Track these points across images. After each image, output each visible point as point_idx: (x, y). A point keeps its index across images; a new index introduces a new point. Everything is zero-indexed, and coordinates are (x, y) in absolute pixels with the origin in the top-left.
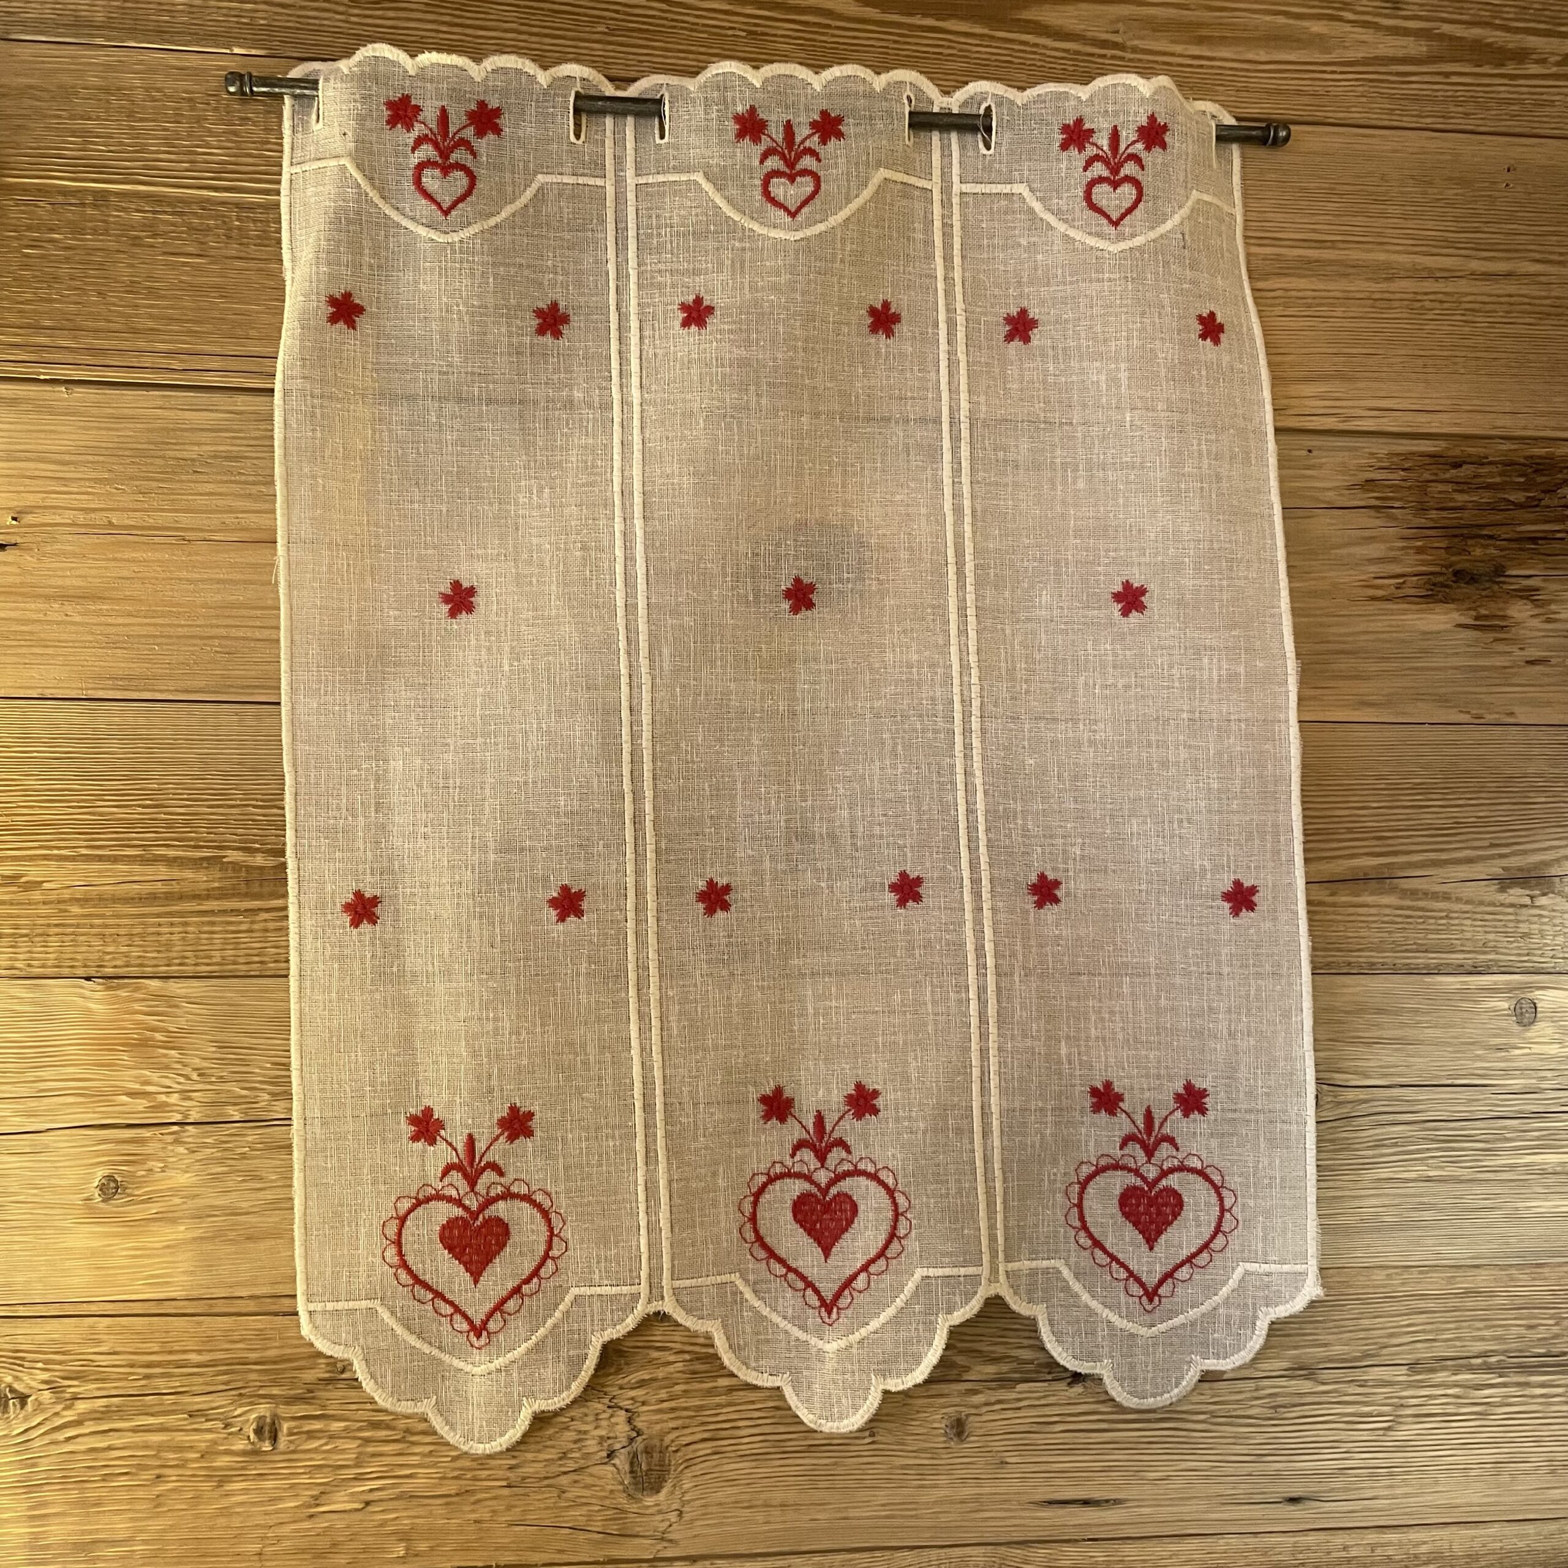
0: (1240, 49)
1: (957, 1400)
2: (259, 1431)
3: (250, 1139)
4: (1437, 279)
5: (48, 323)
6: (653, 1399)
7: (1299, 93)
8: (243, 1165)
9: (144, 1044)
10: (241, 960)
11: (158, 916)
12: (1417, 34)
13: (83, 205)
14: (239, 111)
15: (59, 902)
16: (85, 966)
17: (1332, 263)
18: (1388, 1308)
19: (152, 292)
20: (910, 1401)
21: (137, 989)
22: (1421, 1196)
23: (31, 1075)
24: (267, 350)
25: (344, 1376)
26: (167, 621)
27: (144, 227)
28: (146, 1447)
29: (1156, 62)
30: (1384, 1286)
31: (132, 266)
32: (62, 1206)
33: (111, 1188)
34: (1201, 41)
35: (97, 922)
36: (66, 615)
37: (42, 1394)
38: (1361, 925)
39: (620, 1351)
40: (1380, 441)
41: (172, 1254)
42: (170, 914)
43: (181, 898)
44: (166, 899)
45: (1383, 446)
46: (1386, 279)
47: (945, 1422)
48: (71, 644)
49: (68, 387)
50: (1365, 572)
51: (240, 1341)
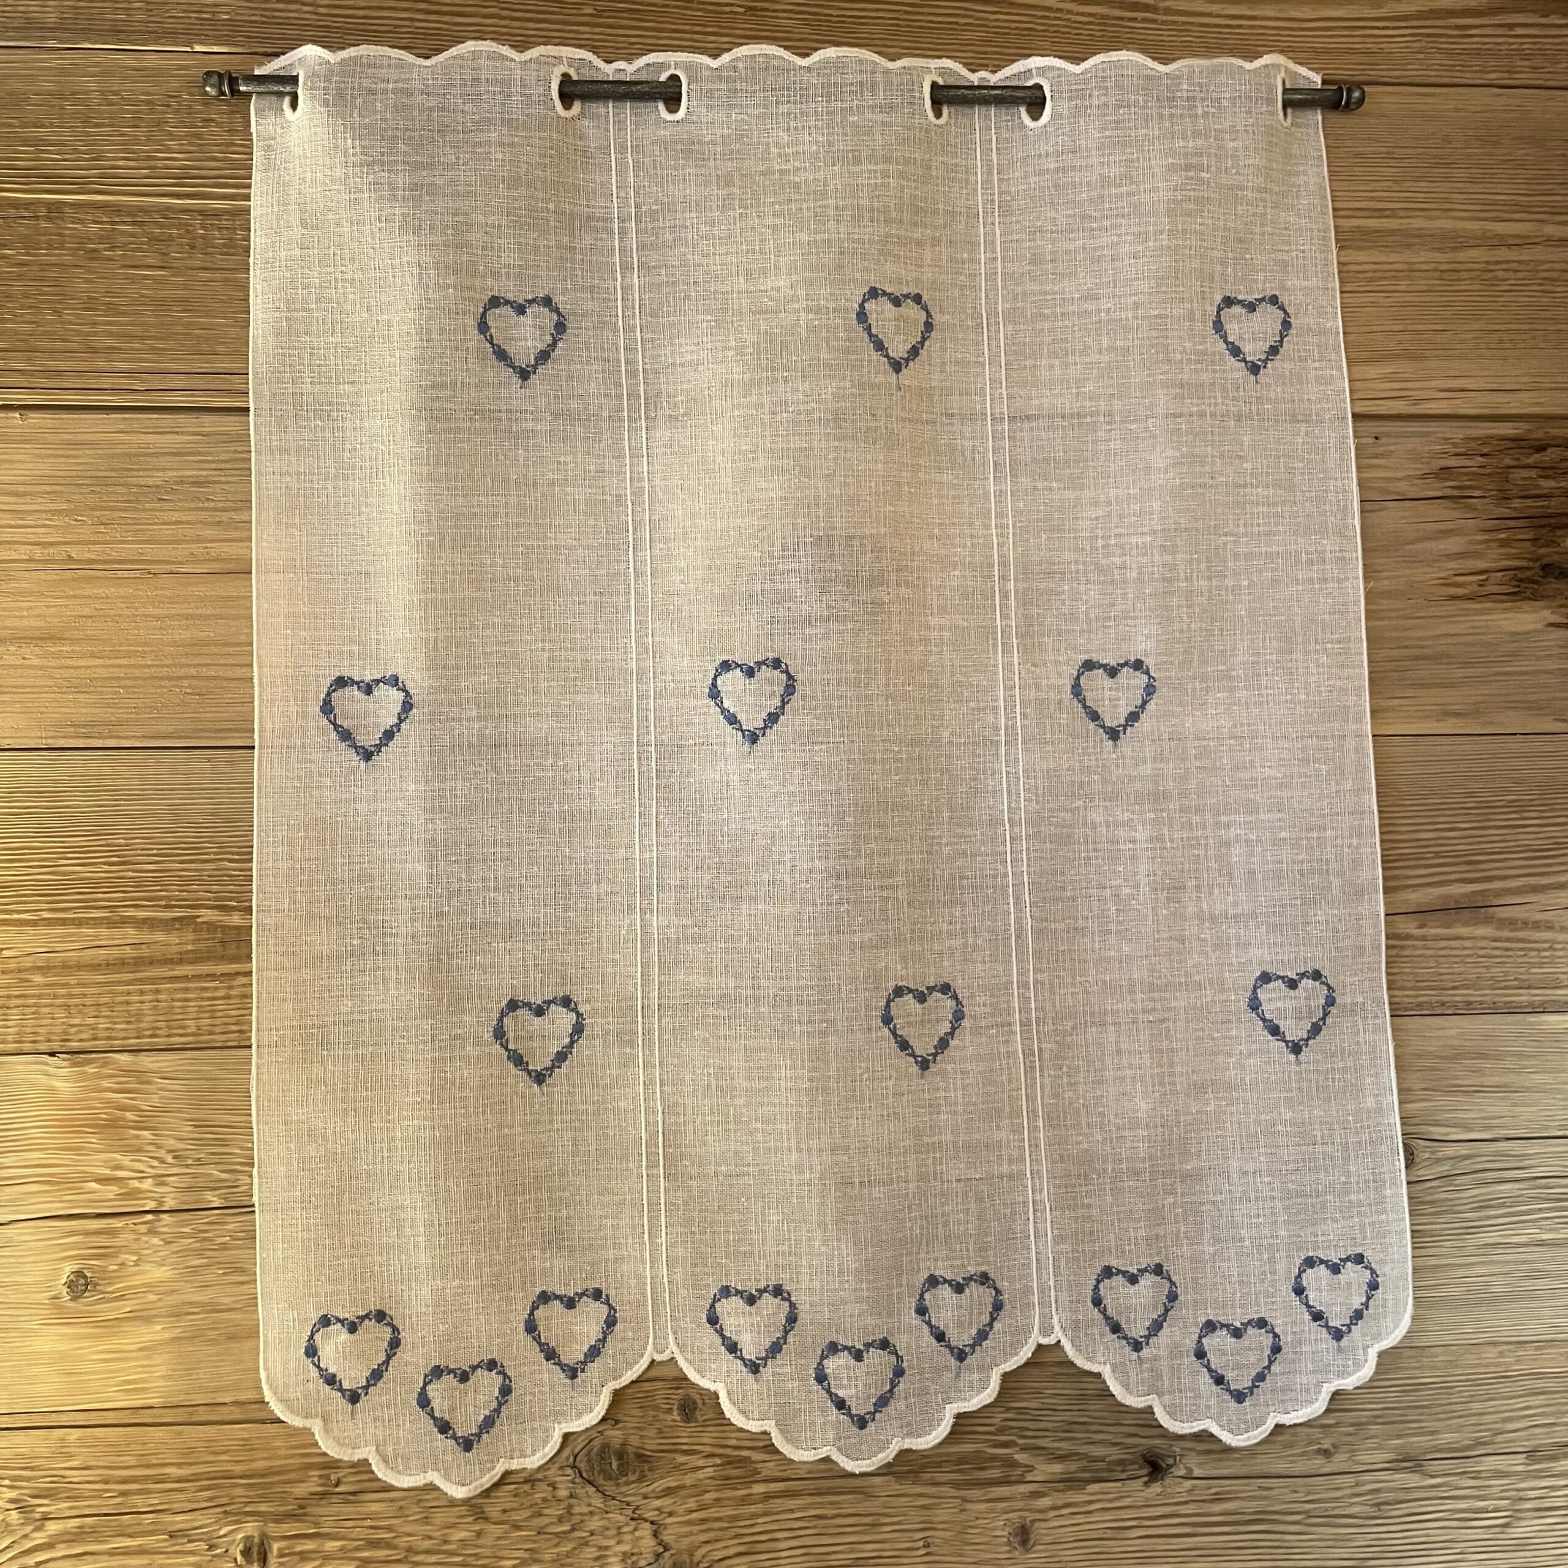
1: (1020, 1504)
2: (246, 1553)
3: (230, 1227)
4: (1509, 246)
7: (1350, 52)
8: (223, 1256)
9: (113, 1124)
10: (217, 1030)
11: (128, 983)
13: (37, 217)
14: (201, 112)
15: (20, 971)
16: (49, 1041)
17: (1392, 232)
18: (1501, 1388)
19: (112, 309)
20: (968, 1506)
21: (105, 1064)
22: (1536, 1262)
24: (235, 367)
25: (338, 1490)
26: (133, 662)
27: (101, 239)
29: (1192, 24)
30: (1500, 1365)
31: (88, 281)
32: (28, 1306)
33: (80, 1284)
35: (62, 991)
36: (24, 659)
37: (9, 1515)
38: (1455, 959)
39: (642, 1455)
40: (1454, 424)
41: (147, 1357)
42: (140, 981)
43: (151, 963)
44: (135, 964)
45: (1458, 431)
46: (1454, 249)
47: (1008, 1529)
48: (29, 690)
49: (23, 412)
50: (1444, 569)
51: (225, 1452)
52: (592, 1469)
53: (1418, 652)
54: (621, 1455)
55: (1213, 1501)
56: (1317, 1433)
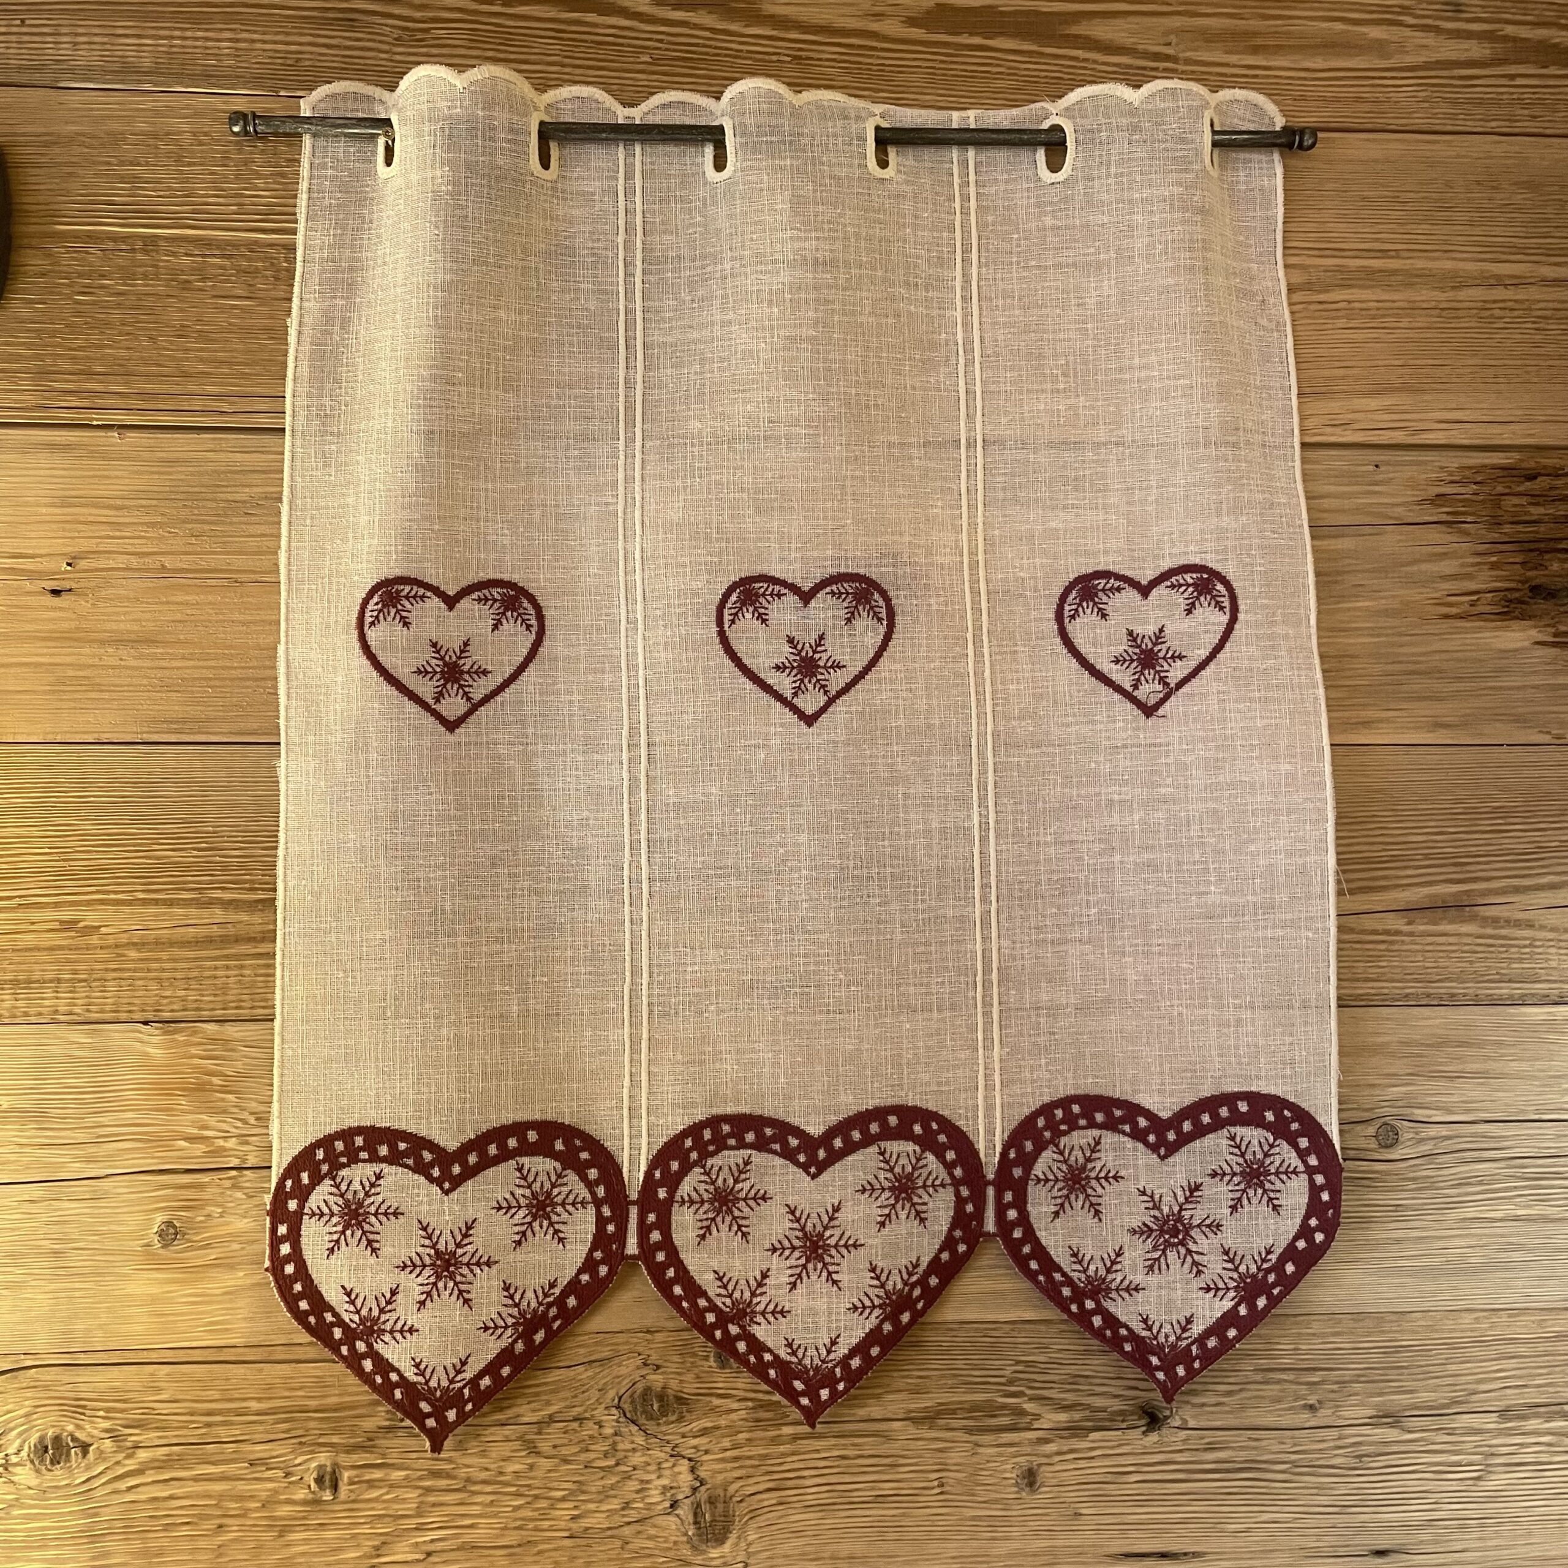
0: (1296, 57)
2: (319, 1480)
4: (1506, 286)
5: (99, 369)
6: (716, 1448)
7: (1358, 100)
9: (201, 1088)
11: (215, 959)
12: (1479, 36)
13: (133, 250)
14: (286, 153)
15: (117, 946)
16: (143, 1011)
17: (1394, 272)
18: (1477, 1352)
19: (202, 336)
20: (981, 1450)
21: (195, 1033)
22: (1510, 1236)
23: (91, 1120)
25: (404, 1424)
26: (221, 663)
27: (194, 271)
28: (209, 1497)
30: (1474, 1330)
31: (181, 310)
32: (122, 1253)
33: (170, 1234)
34: (1255, 50)
35: (154, 966)
36: (121, 659)
37: (103, 1443)
38: (1440, 954)
39: (681, 1398)
40: (1451, 454)
41: (231, 1301)
42: (227, 957)
43: (237, 941)
44: (222, 942)
45: (1454, 459)
46: (1453, 288)
47: (1016, 1472)
48: (126, 688)
49: (121, 431)
50: (1436, 590)
51: (301, 1388)
52: (635, 1410)
53: (1412, 667)
54: (661, 1398)
55: (1206, 1450)
56: (1303, 1390)
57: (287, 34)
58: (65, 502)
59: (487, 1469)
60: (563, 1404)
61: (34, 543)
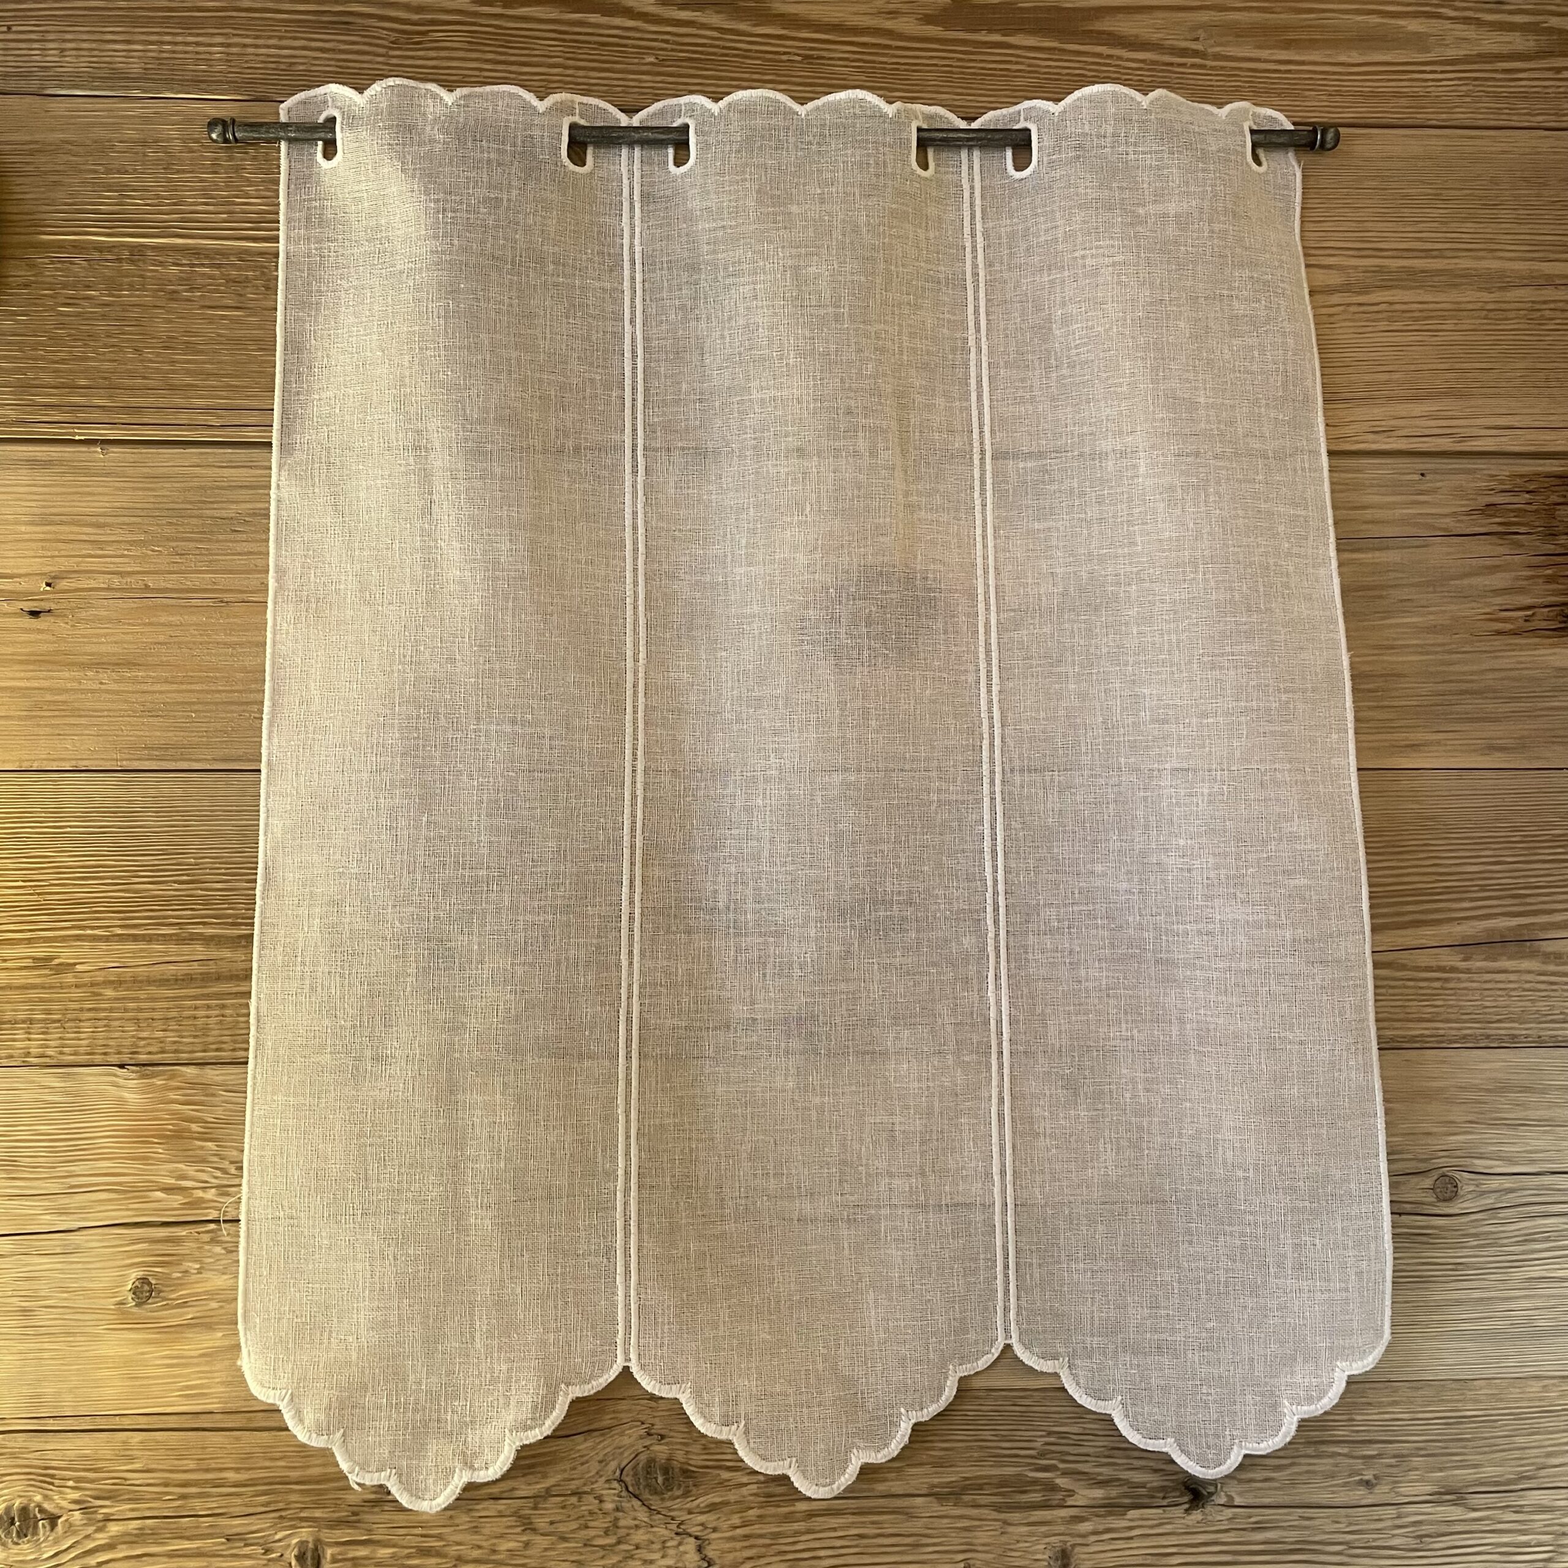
0: (1329, 51)
1: (1062, 1529)
2: (301, 1558)
4: (1556, 286)
5: (83, 382)
6: (725, 1525)
7: (1397, 95)
9: (179, 1135)
11: (195, 998)
12: (1523, 28)
13: (119, 260)
15: (92, 985)
16: (119, 1053)
17: (1439, 272)
18: (1546, 1423)
19: (190, 348)
20: (1011, 1529)
21: (172, 1077)
23: (62, 1170)
26: (204, 687)
27: (181, 281)
29: (1240, 69)
30: (1541, 1399)
31: (169, 321)
32: (95, 1311)
33: (145, 1291)
34: (1288, 45)
35: (132, 1005)
36: (101, 683)
37: (73, 1516)
38: (1499, 993)
39: (688, 1471)
40: (1501, 461)
41: (207, 1363)
42: (208, 996)
43: (218, 979)
44: (203, 980)
45: (1505, 467)
46: (1501, 288)
47: (1048, 1553)
48: (106, 713)
49: (106, 446)
50: (1489, 605)
51: (281, 1458)
52: (638, 1484)
53: (1464, 686)
54: (666, 1470)
55: (1253, 1529)
56: (1358, 1464)
57: (280, 38)
58: (44, 520)
59: (479, 1547)
60: (559, 1477)
61: (12, 562)
